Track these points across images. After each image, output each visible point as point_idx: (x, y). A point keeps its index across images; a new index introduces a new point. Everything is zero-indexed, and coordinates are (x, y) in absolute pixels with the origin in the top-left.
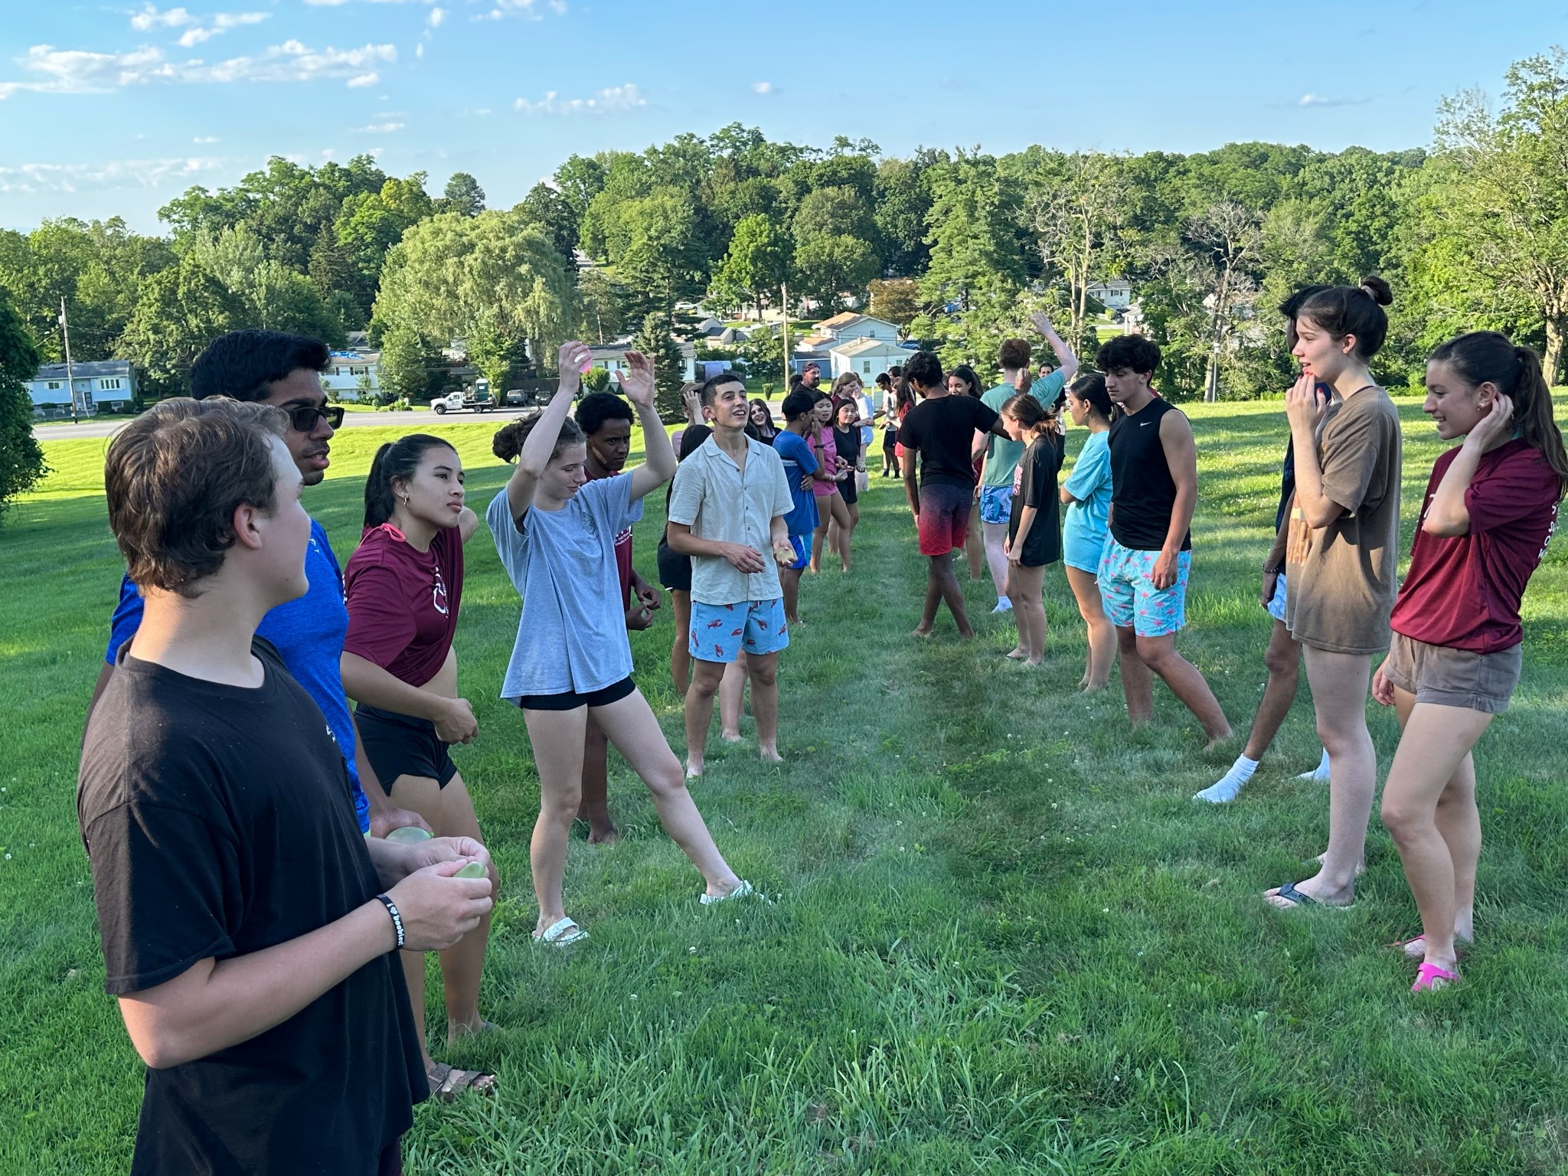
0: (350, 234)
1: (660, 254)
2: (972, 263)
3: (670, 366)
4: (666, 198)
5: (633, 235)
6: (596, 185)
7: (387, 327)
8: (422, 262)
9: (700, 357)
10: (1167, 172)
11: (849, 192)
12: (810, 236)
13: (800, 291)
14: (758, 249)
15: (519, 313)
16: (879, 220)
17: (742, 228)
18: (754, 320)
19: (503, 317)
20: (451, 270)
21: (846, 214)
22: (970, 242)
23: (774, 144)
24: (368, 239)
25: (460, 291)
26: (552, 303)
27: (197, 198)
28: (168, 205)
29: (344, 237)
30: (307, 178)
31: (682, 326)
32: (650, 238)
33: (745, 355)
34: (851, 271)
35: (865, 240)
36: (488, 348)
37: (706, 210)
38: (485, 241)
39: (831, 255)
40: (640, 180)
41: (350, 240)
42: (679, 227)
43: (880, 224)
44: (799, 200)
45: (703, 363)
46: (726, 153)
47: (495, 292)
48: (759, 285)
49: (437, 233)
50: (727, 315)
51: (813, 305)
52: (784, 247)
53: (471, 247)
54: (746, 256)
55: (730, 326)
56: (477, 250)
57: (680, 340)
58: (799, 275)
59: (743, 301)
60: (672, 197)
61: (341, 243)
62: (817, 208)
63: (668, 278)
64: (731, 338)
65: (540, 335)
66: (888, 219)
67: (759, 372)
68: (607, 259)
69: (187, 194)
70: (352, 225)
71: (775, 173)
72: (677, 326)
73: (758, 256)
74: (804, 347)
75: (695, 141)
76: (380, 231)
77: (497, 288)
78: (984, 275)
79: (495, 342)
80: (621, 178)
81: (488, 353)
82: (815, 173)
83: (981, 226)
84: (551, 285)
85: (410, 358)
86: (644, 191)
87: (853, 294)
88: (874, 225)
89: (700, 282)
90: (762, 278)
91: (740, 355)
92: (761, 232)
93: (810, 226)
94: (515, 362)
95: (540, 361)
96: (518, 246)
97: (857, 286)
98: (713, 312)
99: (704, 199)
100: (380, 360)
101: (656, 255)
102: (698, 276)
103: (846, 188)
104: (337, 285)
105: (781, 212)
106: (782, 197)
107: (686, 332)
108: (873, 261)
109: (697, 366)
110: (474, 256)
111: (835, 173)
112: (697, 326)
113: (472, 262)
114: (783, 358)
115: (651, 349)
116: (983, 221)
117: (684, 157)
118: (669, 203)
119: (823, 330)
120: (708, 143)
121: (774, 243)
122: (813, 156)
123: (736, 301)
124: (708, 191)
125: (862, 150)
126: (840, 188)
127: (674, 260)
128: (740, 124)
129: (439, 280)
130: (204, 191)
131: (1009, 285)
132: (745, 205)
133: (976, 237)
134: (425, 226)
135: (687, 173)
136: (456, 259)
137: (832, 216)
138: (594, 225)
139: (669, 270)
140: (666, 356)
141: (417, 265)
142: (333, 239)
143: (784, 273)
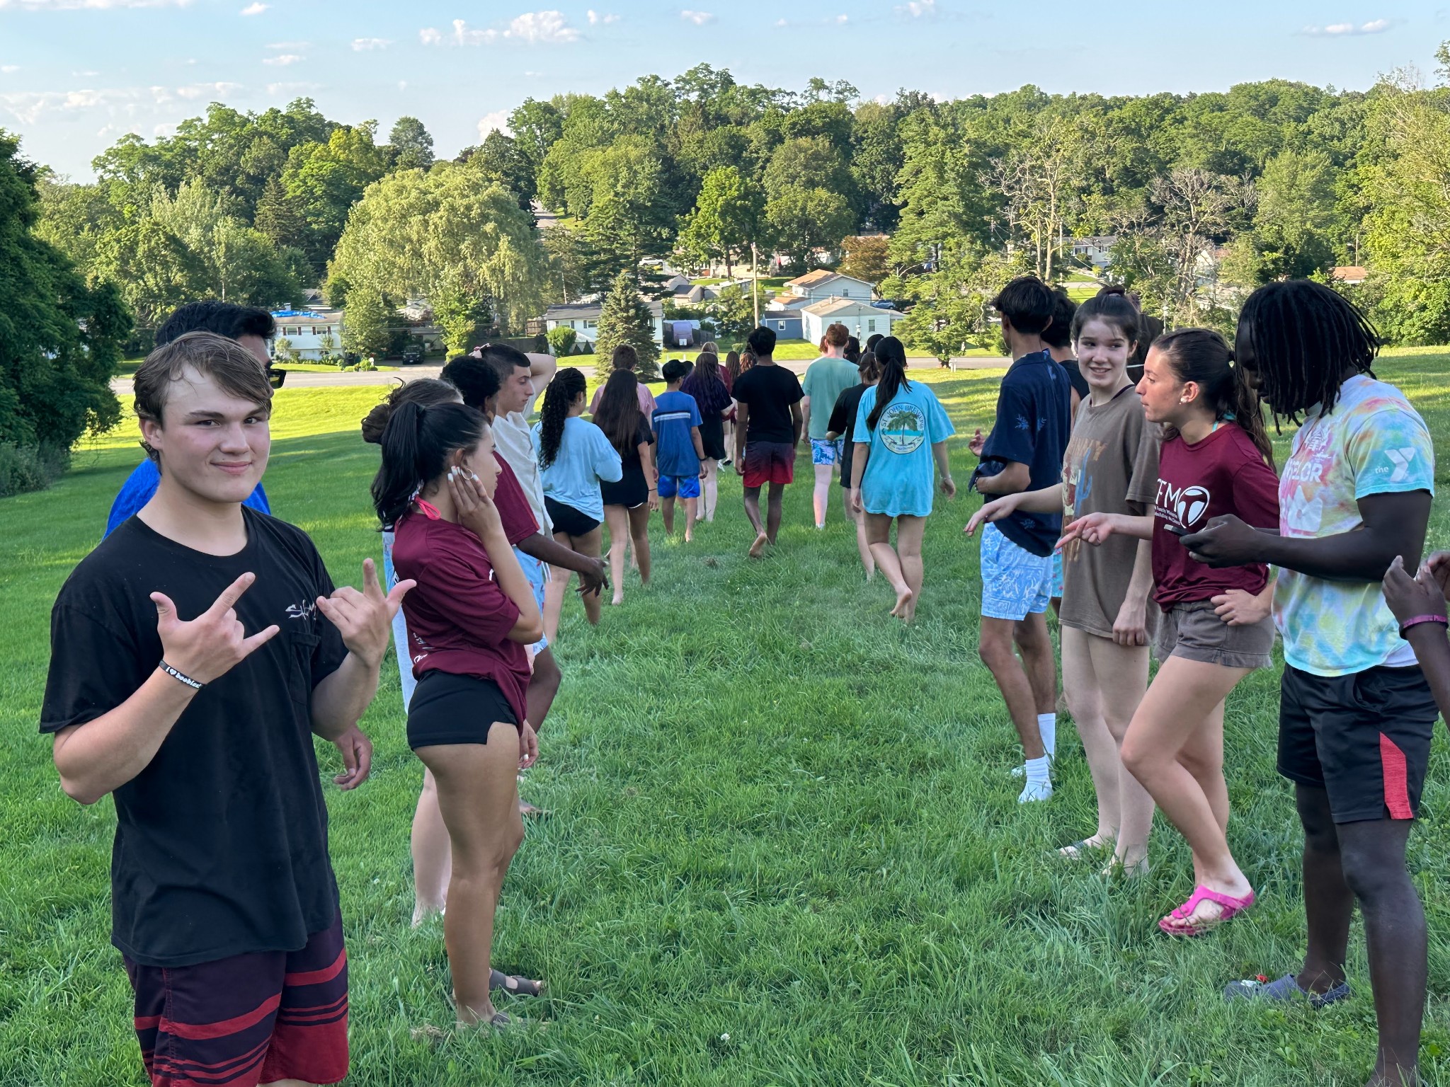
0: (299, 187)
1: (626, 211)
2: (942, 224)
3: (640, 326)
4: (630, 148)
5: (595, 186)
6: (553, 131)
7: (349, 286)
8: (385, 220)
9: (670, 316)
10: (1163, 119)
11: (823, 143)
12: (783, 189)
13: (771, 246)
14: (727, 203)
15: (484, 272)
16: (855, 172)
17: (711, 180)
18: (723, 277)
19: (467, 276)
20: (415, 228)
21: (820, 166)
22: (940, 203)
23: (744, 87)
24: (318, 191)
25: (425, 249)
26: (517, 262)
27: (133, 147)
28: (103, 154)
29: (292, 189)
30: (249, 126)
31: (649, 284)
32: (616, 194)
33: (714, 314)
34: (826, 226)
35: (840, 193)
36: (453, 307)
37: (672, 160)
38: (449, 199)
39: (803, 209)
40: (601, 128)
41: (298, 193)
42: (647, 183)
43: (856, 175)
44: (770, 150)
45: (671, 322)
46: (694, 97)
47: (459, 251)
48: (728, 240)
49: (400, 191)
50: (695, 272)
51: (785, 260)
52: (755, 201)
53: (436, 205)
54: (715, 210)
55: (698, 283)
56: (442, 208)
57: (647, 299)
58: (770, 230)
59: (711, 256)
60: (636, 146)
61: (289, 196)
62: (790, 159)
63: (635, 235)
64: (699, 296)
65: (506, 295)
66: (865, 170)
67: (729, 331)
68: (566, 211)
69: (120, 142)
70: (301, 177)
71: (745, 121)
72: (644, 284)
73: (728, 210)
74: (775, 306)
75: (659, 83)
76: (329, 184)
77: (462, 247)
78: (953, 237)
79: (460, 301)
80: (582, 125)
81: (452, 312)
82: (787, 123)
83: (950, 188)
84: (516, 243)
85: (373, 317)
86: (606, 139)
87: (827, 249)
88: (850, 177)
89: (668, 239)
90: (732, 233)
91: (709, 315)
92: (731, 186)
93: (782, 178)
94: (480, 321)
95: (504, 320)
96: (483, 204)
97: (831, 242)
98: (679, 269)
99: (670, 149)
100: (342, 320)
101: (622, 211)
102: (665, 233)
103: (820, 138)
104: (284, 240)
105: (752, 162)
106: (752, 146)
107: (652, 290)
108: (849, 216)
109: (664, 325)
110: (439, 214)
111: (809, 121)
112: (664, 284)
113: (436, 220)
114: (753, 318)
115: (621, 310)
116: (952, 183)
117: (648, 101)
118: (634, 153)
119: (795, 288)
120: (673, 86)
121: (744, 197)
122: (787, 99)
123: (704, 257)
124: (674, 140)
125: (838, 92)
126: (813, 139)
127: (640, 217)
128: (707, 66)
129: (403, 237)
130: (139, 139)
131: (978, 246)
132: (714, 155)
133: (946, 199)
134: (388, 184)
135: (651, 118)
136: (420, 217)
137: (806, 167)
138: (552, 174)
139: (636, 227)
140: (636, 316)
141: (379, 222)
142: (281, 191)
143: (754, 227)
